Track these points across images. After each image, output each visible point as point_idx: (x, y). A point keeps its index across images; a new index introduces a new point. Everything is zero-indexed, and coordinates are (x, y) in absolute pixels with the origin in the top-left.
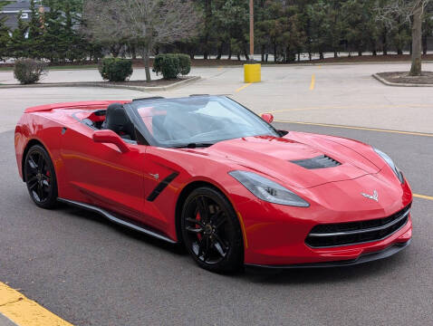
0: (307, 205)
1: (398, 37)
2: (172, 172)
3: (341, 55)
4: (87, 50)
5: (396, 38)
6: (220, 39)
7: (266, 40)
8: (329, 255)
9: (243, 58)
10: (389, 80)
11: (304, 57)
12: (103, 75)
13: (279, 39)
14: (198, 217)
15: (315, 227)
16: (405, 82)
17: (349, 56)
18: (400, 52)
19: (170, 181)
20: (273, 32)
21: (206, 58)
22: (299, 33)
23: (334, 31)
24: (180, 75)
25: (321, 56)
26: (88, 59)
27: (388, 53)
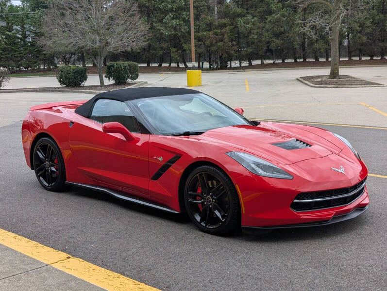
0: (291, 178)
1: (316, 45)
2: (174, 156)
3: (267, 62)
4: (41, 60)
5: (314, 47)
6: (162, 48)
7: (202, 49)
8: (309, 217)
9: (182, 65)
10: (312, 82)
11: (235, 64)
12: (60, 81)
13: (213, 48)
14: (199, 191)
15: (298, 195)
16: (326, 84)
17: (274, 63)
18: (317, 59)
19: (173, 162)
20: (208, 43)
21: (149, 65)
22: (230, 43)
23: (260, 41)
24: (129, 81)
25: (250, 64)
26: (42, 67)
27: (307, 60)
